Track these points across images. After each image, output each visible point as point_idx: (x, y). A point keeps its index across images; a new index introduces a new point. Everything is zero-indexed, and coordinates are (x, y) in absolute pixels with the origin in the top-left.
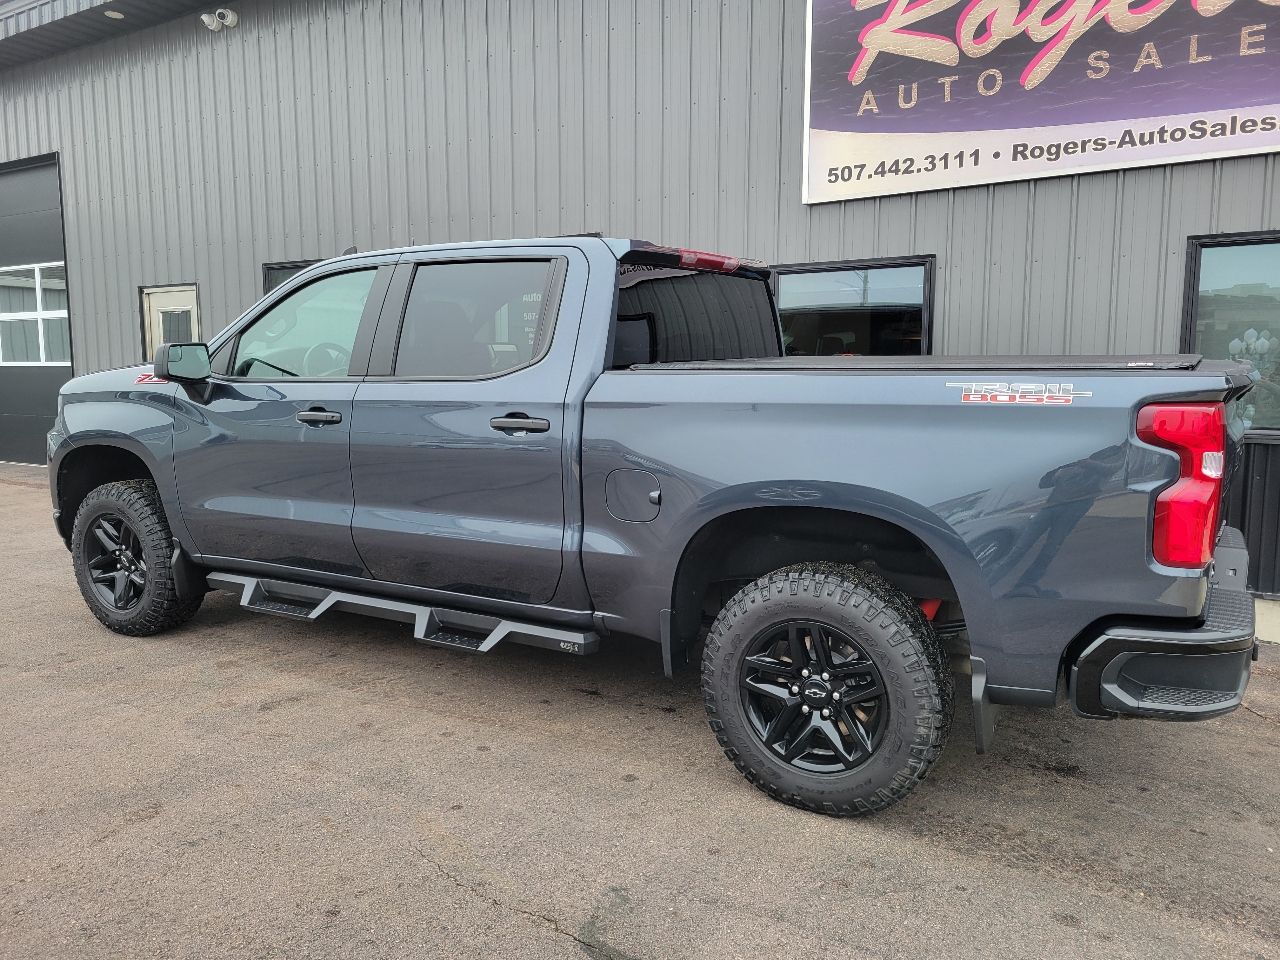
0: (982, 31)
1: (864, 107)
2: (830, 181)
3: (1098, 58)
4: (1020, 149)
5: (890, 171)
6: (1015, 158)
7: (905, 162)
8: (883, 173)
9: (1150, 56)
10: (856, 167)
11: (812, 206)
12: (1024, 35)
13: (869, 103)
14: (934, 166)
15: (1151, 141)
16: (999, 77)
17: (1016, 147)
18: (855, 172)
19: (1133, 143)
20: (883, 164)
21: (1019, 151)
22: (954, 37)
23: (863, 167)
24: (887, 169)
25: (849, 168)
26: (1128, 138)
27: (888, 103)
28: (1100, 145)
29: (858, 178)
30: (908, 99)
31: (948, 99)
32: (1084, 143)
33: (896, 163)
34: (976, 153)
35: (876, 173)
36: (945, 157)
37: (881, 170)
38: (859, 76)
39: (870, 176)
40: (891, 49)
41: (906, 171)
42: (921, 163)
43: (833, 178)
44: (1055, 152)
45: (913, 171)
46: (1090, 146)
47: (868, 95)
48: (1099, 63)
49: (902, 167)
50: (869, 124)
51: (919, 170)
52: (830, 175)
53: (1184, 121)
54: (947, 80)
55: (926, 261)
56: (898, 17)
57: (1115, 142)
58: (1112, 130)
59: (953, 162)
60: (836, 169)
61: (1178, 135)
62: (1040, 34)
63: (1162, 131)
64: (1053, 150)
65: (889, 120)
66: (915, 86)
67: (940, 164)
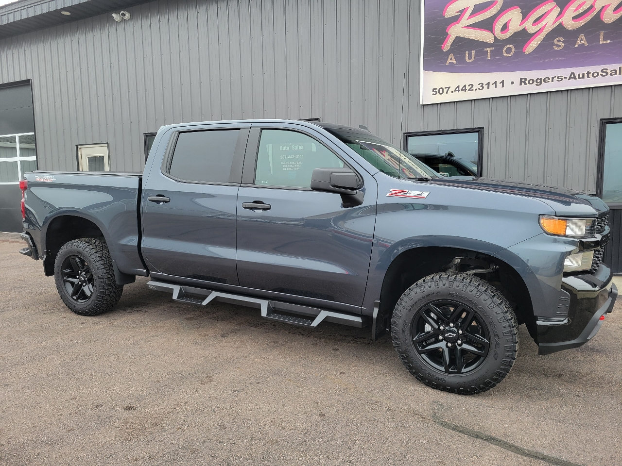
0: (505, 28)
1: (449, 61)
2: (433, 94)
3: (559, 41)
4: (523, 80)
5: (462, 90)
6: (521, 84)
7: (469, 86)
8: (458, 91)
9: (582, 40)
10: (445, 88)
11: (424, 105)
12: (524, 30)
13: (452, 59)
14: (483, 88)
15: (583, 77)
16: (513, 48)
17: (521, 79)
18: (445, 90)
19: (575, 78)
20: (458, 87)
21: (523, 81)
22: (492, 31)
23: (449, 88)
24: (460, 89)
25: (442, 88)
26: (573, 76)
27: (460, 59)
28: (560, 79)
29: (447, 93)
30: (470, 57)
31: (489, 57)
32: (553, 78)
33: (465, 86)
34: (503, 82)
35: (455, 91)
36: (488, 84)
37: (458, 89)
38: (447, 47)
39: (452, 92)
40: (462, 36)
41: (470, 90)
42: (477, 86)
43: (434, 93)
44: (539, 82)
45: (473, 90)
46: (556, 79)
47: (451, 56)
48: (559, 43)
49: (468, 88)
50: (452, 69)
51: (476, 90)
52: (433, 91)
53: (598, 68)
54: (489, 50)
55: (479, 131)
56: (465, 21)
57: (566, 78)
58: (566, 72)
59: (492, 86)
60: (436, 89)
61: (595, 75)
62: (531, 29)
63: (588, 73)
64: (539, 81)
65: (461, 67)
66: (474, 52)
67: (486, 87)
